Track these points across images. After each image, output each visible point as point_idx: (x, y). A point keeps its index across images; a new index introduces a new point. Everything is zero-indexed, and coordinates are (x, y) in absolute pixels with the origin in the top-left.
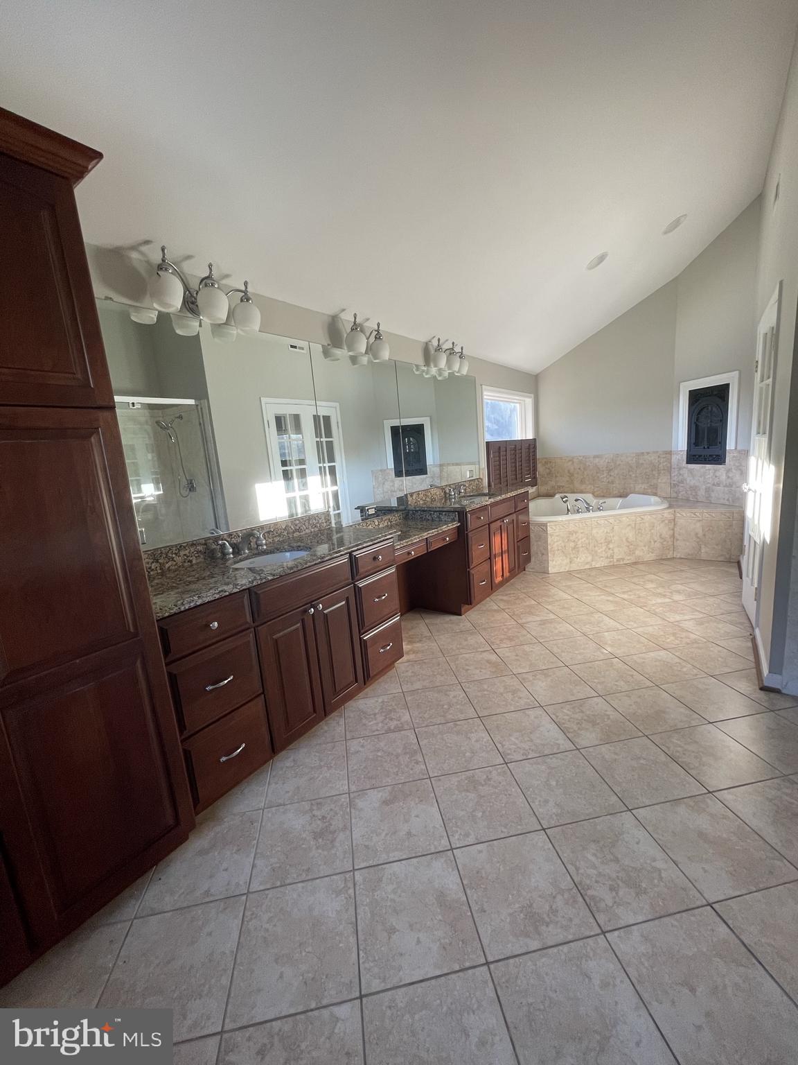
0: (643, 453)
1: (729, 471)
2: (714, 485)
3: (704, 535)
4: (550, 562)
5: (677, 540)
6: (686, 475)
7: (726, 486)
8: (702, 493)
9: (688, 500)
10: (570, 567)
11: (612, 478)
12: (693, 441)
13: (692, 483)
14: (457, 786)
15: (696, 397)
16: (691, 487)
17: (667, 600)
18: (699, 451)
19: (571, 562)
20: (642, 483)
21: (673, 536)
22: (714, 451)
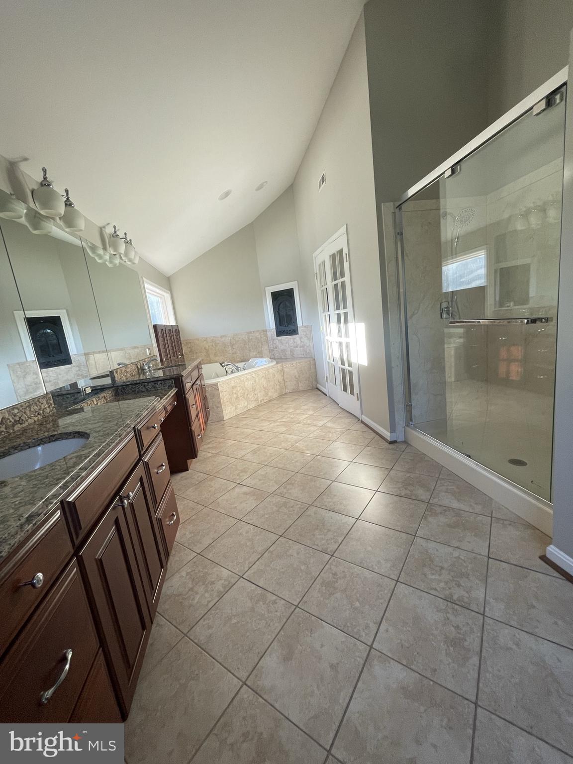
0: (251, 332)
1: (301, 338)
2: (294, 347)
3: (299, 376)
4: (224, 412)
5: (286, 382)
6: (277, 343)
7: (301, 347)
8: (288, 353)
9: (281, 358)
10: (236, 412)
11: (235, 350)
12: (278, 322)
13: (282, 347)
14: (321, 596)
15: (276, 296)
16: (282, 350)
17: (307, 416)
18: (283, 328)
19: (236, 409)
20: (253, 351)
21: (284, 380)
22: (291, 327)
